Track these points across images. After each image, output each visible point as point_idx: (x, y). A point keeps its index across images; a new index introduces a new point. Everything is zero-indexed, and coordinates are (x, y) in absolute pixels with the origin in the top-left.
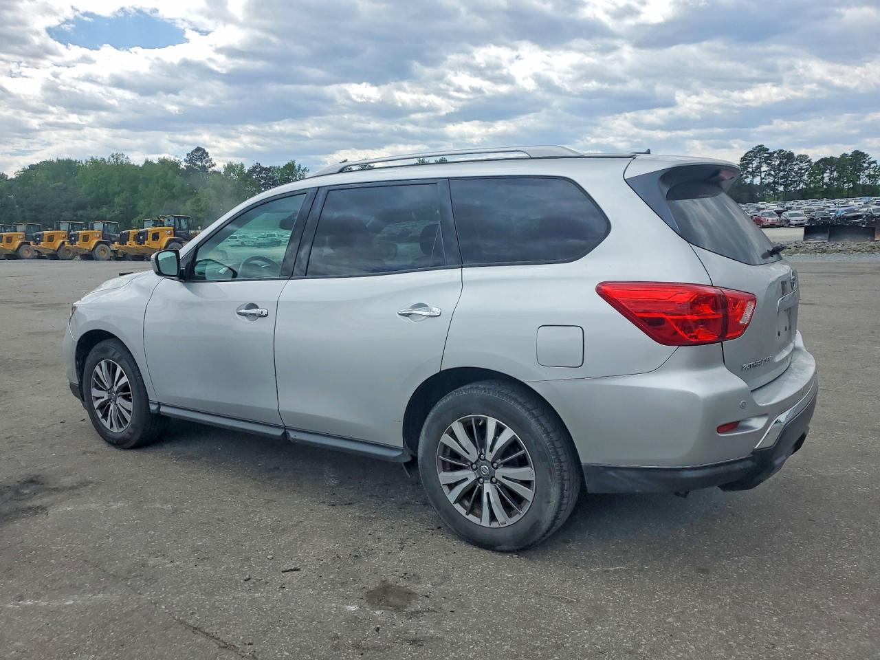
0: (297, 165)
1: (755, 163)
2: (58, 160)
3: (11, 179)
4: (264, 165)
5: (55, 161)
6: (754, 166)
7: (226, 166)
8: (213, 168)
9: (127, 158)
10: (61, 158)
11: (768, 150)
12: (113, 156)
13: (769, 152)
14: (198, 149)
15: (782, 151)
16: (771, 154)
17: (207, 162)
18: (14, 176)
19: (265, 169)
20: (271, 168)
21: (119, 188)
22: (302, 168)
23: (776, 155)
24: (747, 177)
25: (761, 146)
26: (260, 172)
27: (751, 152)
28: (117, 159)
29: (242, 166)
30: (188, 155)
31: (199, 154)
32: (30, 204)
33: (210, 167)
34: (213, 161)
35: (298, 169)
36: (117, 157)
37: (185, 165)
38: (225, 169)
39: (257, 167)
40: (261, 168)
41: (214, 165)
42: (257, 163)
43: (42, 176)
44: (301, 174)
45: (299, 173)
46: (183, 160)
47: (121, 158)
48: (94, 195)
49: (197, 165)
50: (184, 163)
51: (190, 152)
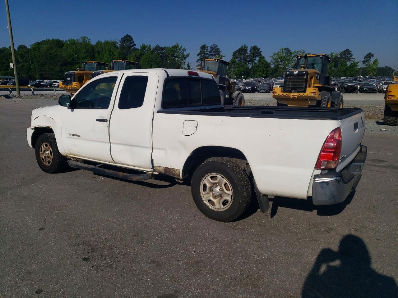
0: (180, 46)
2: (53, 39)
3: (28, 48)
5: (51, 40)
7: (142, 45)
9: (89, 39)
12: (82, 38)
14: (128, 36)
17: (131, 43)
18: (30, 47)
19: (163, 49)
21: (85, 55)
22: (182, 48)
26: (159, 50)
28: (84, 40)
29: (150, 46)
31: (128, 39)
32: (38, 62)
33: (133, 46)
34: (135, 43)
35: (180, 49)
36: (84, 39)
37: (120, 45)
38: (141, 47)
39: (157, 47)
40: (160, 47)
41: (135, 45)
42: (158, 45)
43: (44, 47)
44: (181, 52)
45: (180, 51)
46: (119, 41)
47: (86, 39)
48: (71, 58)
49: (126, 44)
50: (119, 43)
51: (123, 37)
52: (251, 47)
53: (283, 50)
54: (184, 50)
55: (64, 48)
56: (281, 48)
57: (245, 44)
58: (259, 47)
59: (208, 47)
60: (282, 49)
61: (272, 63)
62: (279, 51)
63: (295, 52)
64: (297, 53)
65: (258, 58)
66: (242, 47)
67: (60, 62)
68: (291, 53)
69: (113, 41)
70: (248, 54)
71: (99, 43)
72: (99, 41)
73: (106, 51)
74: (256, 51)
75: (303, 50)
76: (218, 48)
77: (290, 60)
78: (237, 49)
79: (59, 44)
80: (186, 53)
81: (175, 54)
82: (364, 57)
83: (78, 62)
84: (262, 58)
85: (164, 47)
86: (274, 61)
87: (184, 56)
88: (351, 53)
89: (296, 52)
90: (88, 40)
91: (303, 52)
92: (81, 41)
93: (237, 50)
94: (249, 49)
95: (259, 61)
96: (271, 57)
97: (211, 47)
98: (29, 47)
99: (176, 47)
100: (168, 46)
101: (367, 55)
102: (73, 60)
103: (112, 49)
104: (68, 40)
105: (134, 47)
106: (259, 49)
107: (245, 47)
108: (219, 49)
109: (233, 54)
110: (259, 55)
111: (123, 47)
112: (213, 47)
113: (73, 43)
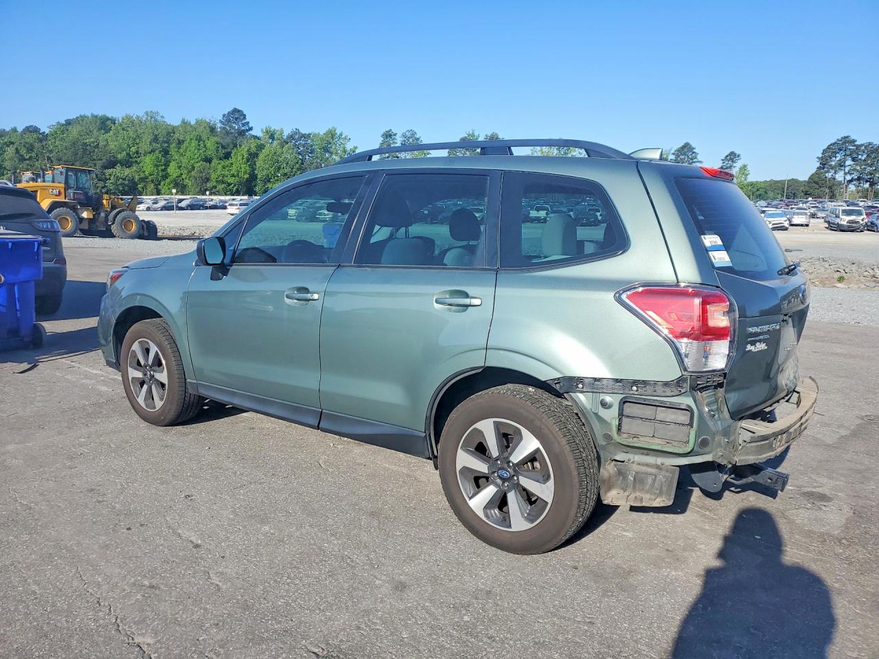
0: (338, 132)
1: (839, 157)
2: (93, 115)
3: (44, 133)
4: (303, 131)
5: (90, 115)
6: (838, 159)
7: (265, 129)
8: (250, 132)
9: (162, 117)
10: (96, 114)
11: (854, 141)
12: (147, 113)
13: (856, 143)
14: (236, 111)
15: (870, 144)
16: (858, 147)
17: (243, 125)
18: (47, 131)
19: (305, 137)
20: (310, 134)
22: (344, 136)
23: (863, 148)
24: (828, 172)
25: (847, 137)
26: (300, 139)
27: (835, 143)
28: (151, 118)
29: (282, 130)
30: (224, 115)
31: (237, 115)
33: (247, 131)
34: (251, 125)
35: (340, 137)
36: (151, 115)
37: (220, 127)
38: (264, 134)
39: (296, 133)
40: (300, 134)
42: (296, 129)
43: (74, 131)
44: (342, 143)
45: (339, 141)
46: (219, 121)
47: (155, 116)
48: (125, 153)
49: (233, 127)
50: (219, 125)
51: (226, 113)
52: (487, 135)
54: (347, 139)
55: (112, 132)
57: (473, 130)
66: (468, 135)
67: (101, 159)
69: (208, 120)
71: (183, 123)
72: (184, 120)
76: (418, 137)
79: (104, 124)
80: (349, 146)
81: (330, 147)
82: (722, 160)
83: (138, 160)
85: (308, 133)
87: (345, 151)
88: (694, 150)
90: (159, 118)
92: (144, 119)
97: (404, 136)
98: (45, 129)
99: (332, 134)
100: (316, 132)
101: (727, 156)
102: (128, 156)
107: (473, 135)
111: (226, 133)
112: (408, 134)
113: (131, 122)
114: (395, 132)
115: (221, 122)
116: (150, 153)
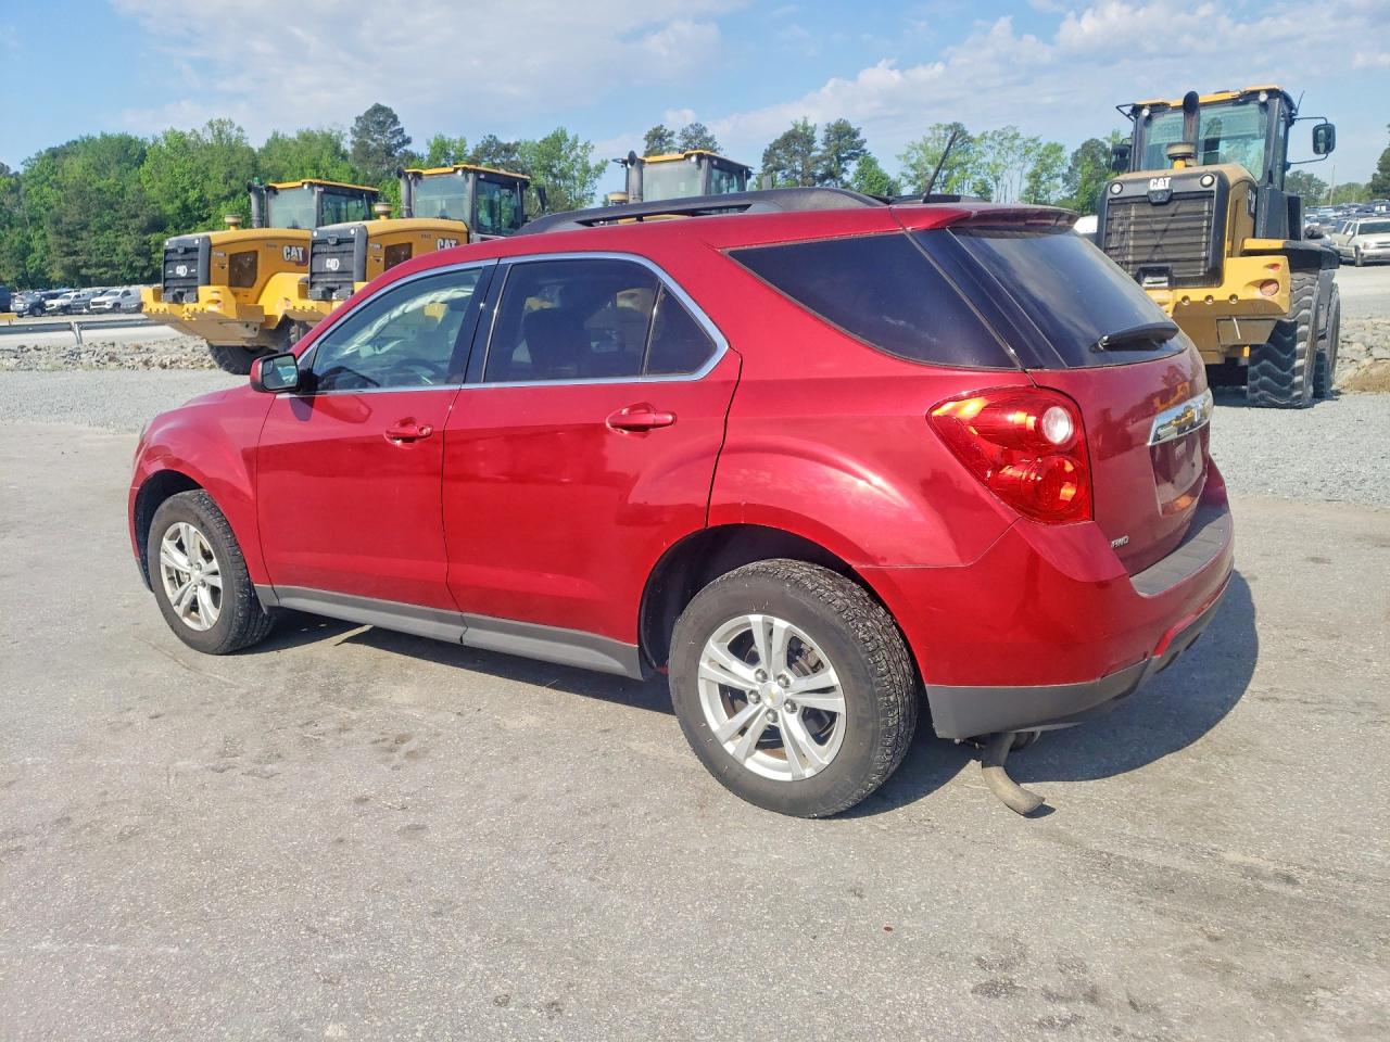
0: (570, 136)
2: (104, 136)
3: (17, 174)
4: (504, 140)
5: (99, 137)
7: (432, 142)
8: (408, 148)
9: (239, 129)
10: (109, 133)
12: (211, 125)
14: (378, 109)
17: (395, 134)
18: (21, 170)
19: (509, 149)
20: (517, 144)
22: (581, 143)
26: (498, 154)
28: (220, 133)
29: (463, 141)
30: (358, 119)
31: (381, 118)
32: (57, 222)
33: (400, 145)
34: (407, 133)
35: (573, 147)
36: (219, 128)
37: (353, 142)
38: (433, 148)
39: (490, 144)
40: (498, 144)
41: (408, 141)
42: (491, 136)
43: (75, 168)
44: (578, 156)
45: (574, 153)
46: (348, 131)
47: (227, 128)
48: (178, 203)
49: (377, 141)
50: (350, 137)
51: (362, 114)
52: (828, 125)
53: (942, 132)
54: (589, 148)
55: (147, 165)
56: (933, 125)
57: (806, 118)
58: (854, 127)
59: (673, 133)
60: (939, 126)
61: (904, 181)
62: (929, 134)
63: (984, 136)
64: (992, 139)
65: (853, 167)
66: (796, 126)
67: (136, 216)
68: (971, 140)
69: (326, 130)
70: (819, 153)
71: (276, 141)
72: (276, 134)
73: (302, 168)
74: (844, 139)
75: (1014, 128)
76: (708, 134)
77: (969, 165)
78: (779, 136)
79: (129, 153)
80: (593, 162)
81: (555, 166)
84: (869, 163)
85: (512, 143)
86: (912, 173)
87: (587, 170)
89: (989, 135)
90: (234, 133)
91: (1011, 134)
92: (208, 137)
93: (777, 141)
94: (819, 136)
95: (861, 174)
96: (899, 157)
97: (684, 134)
98: (16, 167)
99: (556, 142)
100: (529, 138)
102: (185, 208)
103: (325, 162)
104: (160, 136)
105: (405, 148)
106: (855, 134)
107: (805, 128)
108: (711, 139)
109: (765, 155)
110: (857, 155)
111: (363, 152)
112: (691, 132)
113: (182, 145)
114: (669, 130)
115: (354, 132)
116: (226, 198)
